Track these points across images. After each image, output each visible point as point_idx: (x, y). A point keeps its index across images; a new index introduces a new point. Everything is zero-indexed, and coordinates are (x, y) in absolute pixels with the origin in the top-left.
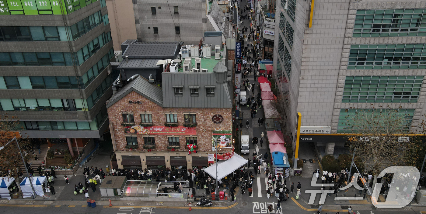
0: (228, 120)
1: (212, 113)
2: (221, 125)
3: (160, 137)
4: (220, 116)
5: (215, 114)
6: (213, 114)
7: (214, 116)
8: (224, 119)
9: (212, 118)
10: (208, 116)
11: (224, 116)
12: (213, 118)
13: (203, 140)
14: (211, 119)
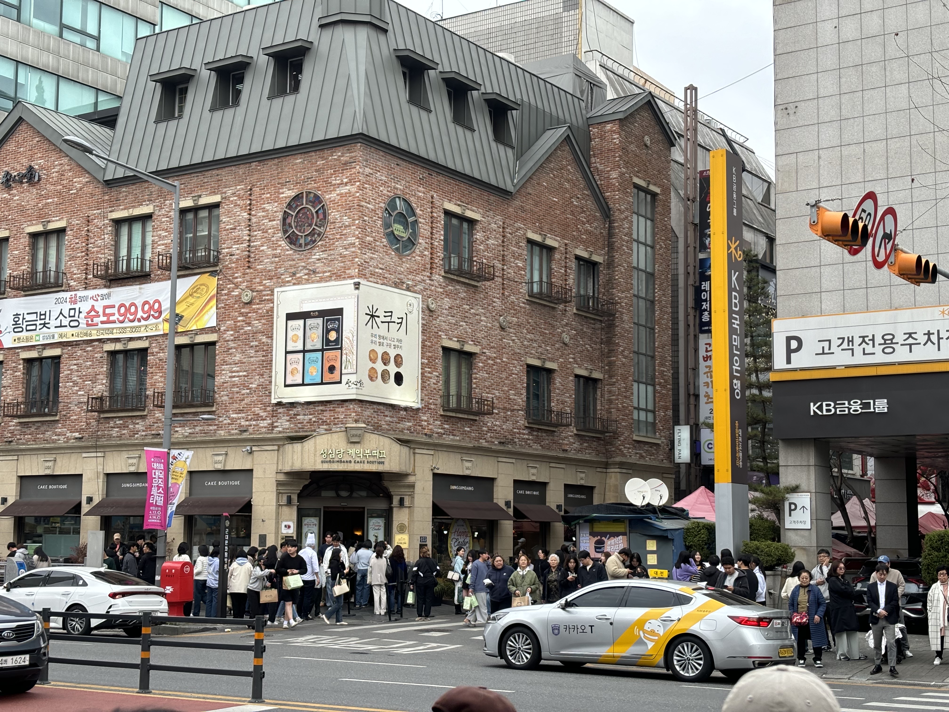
0: (346, 220)
1: (283, 185)
2: (317, 255)
3: (81, 356)
4: (317, 200)
5: (292, 194)
6: (289, 193)
7: (289, 206)
8: (333, 214)
9: (280, 215)
10: (267, 207)
11: (333, 195)
12: (284, 219)
13: (237, 358)
14: (277, 223)
